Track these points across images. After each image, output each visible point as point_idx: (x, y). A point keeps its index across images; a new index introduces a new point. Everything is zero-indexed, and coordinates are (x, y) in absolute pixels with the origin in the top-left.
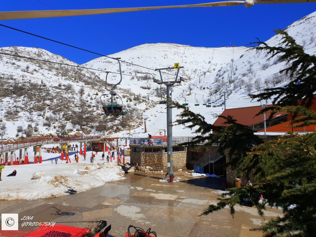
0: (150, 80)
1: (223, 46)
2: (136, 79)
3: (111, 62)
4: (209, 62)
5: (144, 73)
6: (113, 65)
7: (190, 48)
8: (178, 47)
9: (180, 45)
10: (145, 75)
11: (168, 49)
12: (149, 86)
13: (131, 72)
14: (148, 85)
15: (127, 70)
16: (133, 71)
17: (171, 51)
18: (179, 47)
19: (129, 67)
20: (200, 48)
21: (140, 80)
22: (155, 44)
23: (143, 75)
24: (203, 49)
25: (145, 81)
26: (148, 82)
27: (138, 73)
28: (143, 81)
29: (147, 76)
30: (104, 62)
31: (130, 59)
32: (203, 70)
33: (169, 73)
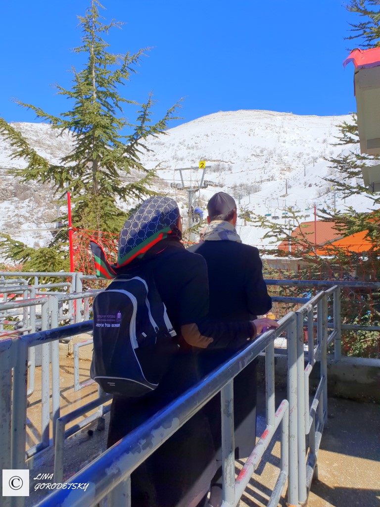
3: (163, 144)
4: (324, 141)
5: (214, 161)
6: (165, 149)
7: (293, 117)
10: (216, 163)
11: (255, 120)
13: (194, 159)
14: (221, 180)
15: (187, 156)
16: (197, 157)
17: (260, 123)
18: (273, 115)
19: (191, 151)
20: (308, 118)
21: (208, 172)
23: (213, 164)
24: (315, 119)
25: (216, 174)
26: (220, 175)
27: (206, 160)
28: (213, 173)
29: (219, 165)
30: (152, 144)
31: (194, 137)
32: (312, 155)
33: (256, 159)
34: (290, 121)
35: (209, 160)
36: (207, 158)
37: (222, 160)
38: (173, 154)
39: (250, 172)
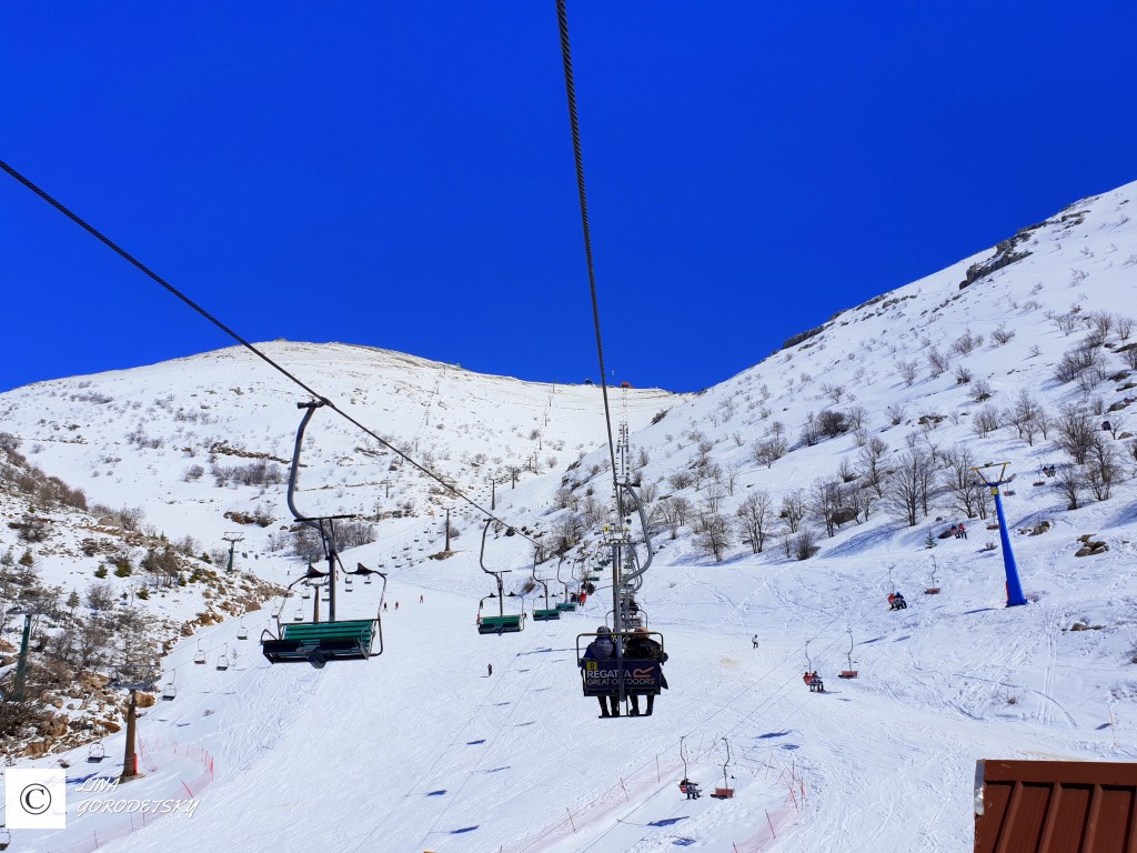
0: (273, 487)
2: (208, 480)
3: (107, 401)
4: (535, 435)
5: (251, 456)
6: (112, 414)
7: (462, 373)
8: (411, 366)
9: (420, 360)
10: (255, 462)
11: (373, 370)
12: (264, 512)
13: (193, 446)
14: (263, 506)
15: (173, 438)
16: (201, 442)
17: (381, 377)
18: (416, 365)
19: (188, 426)
20: (498, 381)
21: (230, 482)
22: (314, 345)
23: (245, 463)
24: (512, 385)
25: (254, 490)
26: (262, 493)
27: (227, 451)
28: (243, 488)
29: (262, 468)
30: (73, 398)
31: (199, 392)
32: (507, 462)
33: (367, 460)
34: (455, 383)
35: (235, 452)
36: (229, 445)
37: (272, 455)
38: (133, 429)
39: (348, 490)
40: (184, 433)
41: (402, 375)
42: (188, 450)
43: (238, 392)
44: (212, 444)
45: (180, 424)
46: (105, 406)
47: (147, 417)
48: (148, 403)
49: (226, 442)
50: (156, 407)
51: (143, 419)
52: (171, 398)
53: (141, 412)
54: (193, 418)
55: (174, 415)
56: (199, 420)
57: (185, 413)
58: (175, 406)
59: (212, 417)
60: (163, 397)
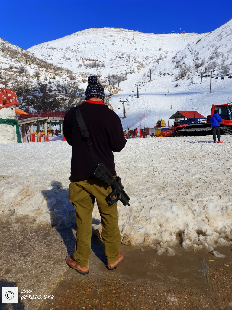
0: (99, 68)
1: (173, 33)
2: (83, 67)
4: (160, 50)
5: (92, 60)
6: (57, 52)
7: (139, 33)
8: (126, 32)
9: (128, 30)
10: (93, 62)
11: (116, 35)
12: (99, 74)
15: (73, 57)
16: (79, 57)
17: (119, 36)
18: (127, 32)
20: (148, 35)
21: (89, 67)
22: (101, 28)
23: (91, 62)
24: (152, 35)
25: (94, 69)
26: (97, 69)
27: (86, 60)
28: (92, 68)
29: (95, 63)
30: (47, 48)
31: (76, 44)
32: (154, 58)
33: (120, 60)
34: (137, 36)
35: (88, 60)
36: (86, 58)
37: (97, 60)
38: (63, 56)
39: (118, 67)
40: (75, 55)
41: (124, 35)
42: (77, 60)
43: (85, 44)
44: (82, 58)
45: (73, 53)
46: (55, 50)
47: (65, 52)
48: (64, 49)
49: (85, 57)
50: (66, 49)
51: (64, 53)
52: (69, 47)
53: (64, 51)
54: (76, 52)
55: (71, 51)
56: (77, 52)
57: (74, 50)
58: (71, 49)
59: (80, 51)
60: (67, 47)
